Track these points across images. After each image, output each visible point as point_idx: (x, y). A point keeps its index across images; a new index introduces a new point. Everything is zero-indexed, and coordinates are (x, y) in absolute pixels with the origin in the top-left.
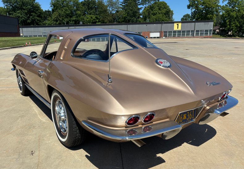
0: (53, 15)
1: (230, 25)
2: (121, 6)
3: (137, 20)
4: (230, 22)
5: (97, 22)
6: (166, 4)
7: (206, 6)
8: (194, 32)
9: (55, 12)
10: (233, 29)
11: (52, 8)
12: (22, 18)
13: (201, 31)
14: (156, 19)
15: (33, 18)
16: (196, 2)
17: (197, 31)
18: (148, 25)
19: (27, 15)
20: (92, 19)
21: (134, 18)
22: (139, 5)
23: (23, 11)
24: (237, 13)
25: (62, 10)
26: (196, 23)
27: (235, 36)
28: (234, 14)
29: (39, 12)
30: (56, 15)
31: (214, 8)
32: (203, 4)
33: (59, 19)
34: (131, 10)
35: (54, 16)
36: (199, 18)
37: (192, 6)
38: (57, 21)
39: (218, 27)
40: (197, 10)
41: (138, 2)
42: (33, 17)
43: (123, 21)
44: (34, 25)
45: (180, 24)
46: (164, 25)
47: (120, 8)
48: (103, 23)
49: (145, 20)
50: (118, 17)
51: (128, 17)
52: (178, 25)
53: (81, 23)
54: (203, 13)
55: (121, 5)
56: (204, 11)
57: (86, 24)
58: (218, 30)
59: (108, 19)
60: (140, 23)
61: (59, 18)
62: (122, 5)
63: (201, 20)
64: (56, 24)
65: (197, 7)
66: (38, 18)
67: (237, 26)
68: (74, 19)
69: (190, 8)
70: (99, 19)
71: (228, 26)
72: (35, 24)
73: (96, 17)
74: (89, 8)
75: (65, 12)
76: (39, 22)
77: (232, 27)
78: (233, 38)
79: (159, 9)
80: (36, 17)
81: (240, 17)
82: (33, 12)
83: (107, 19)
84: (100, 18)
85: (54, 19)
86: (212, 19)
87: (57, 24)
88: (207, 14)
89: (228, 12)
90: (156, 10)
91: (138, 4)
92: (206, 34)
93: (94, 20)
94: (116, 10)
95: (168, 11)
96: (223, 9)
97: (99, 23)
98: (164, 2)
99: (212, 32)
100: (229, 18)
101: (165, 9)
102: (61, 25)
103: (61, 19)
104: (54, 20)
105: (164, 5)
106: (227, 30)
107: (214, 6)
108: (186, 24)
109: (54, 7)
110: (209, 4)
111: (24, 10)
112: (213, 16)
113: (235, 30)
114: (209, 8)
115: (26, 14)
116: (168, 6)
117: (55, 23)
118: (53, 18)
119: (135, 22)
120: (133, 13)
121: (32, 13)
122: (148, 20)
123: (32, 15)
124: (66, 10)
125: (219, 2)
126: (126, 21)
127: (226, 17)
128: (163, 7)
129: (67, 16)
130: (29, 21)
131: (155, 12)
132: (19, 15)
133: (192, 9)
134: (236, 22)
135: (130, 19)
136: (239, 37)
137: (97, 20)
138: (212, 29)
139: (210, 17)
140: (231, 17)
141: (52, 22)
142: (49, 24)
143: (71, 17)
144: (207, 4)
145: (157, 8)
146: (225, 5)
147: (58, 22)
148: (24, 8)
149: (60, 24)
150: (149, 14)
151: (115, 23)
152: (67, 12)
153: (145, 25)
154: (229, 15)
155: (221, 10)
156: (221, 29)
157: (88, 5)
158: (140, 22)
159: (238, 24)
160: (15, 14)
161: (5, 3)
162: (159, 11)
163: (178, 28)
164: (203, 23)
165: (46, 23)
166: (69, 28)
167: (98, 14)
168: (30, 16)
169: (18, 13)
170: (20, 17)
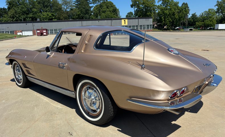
0: (9, 12)
1: (165, 20)
2: (74, 5)
3: (89, 17)
4: (165, 18)
5: (53, 19)
6: (113, 3)
7: (146, 6)
8: (138, 27)
9: (11, 10)
10: (167, 24)
11: (8, 6)
13: (143, 25)
14: (106, 16)
16: (138, 3)
17: (141, 26)
18: (100, 21)
20: (49, 16)
21: (87, 15)
22: (91, 4)
24: (170, 11)
25: (19, 8)
26: (139, 20)
27: (169, 30)
28: (167, 12)
30: (12, 12)
31: (151, 7)
32: (143, 4)
33: (15, 16)
34: (84, 8)
36: (141, 16)
37: (134, 5)
38: (13, 18)
39: (156, 23)
40: (139, 9)
41: (89, 1)
43: (77, 18)
45: (126, 20)
46: (114, 21)
47: (74, 6)
48: (59, 20)
49: (97, 17)
50: (73, 14)
51: (82, 14)
52: (125, 21)
53: (38, 20)
54: (143, 11)
55: (74, 3)
56: (144, 10)
57: (43, 21)
58: (156, 25)
59: (64, 16)
60: (92, 20)
61: (16, 15)
62: (75, 4)
63: (143, 17)
64: (12, 21)
65: (138, 7)
67: (170, 21)
68: (31, 16)
69: (133, 7)
70: (55, 16)
71: (164, 22)
73: (52, 15)
74: (44, 6)
75: (21, 10)
77: (167, 22)
78: (168, 31)
79: (107, 8)
81: (172, 14)
83: (62, 16)
86: (151, 16)
87: (14, 20)
88: (146, 12)
89: (163, 10)
90: (104, 8)
91: (89, 3)
92: (148, 28)
93: (51, 17)
94: (70, 8)
95: (114, 9)
96: (158, 8)
97: (56, 20)
98: (110, 2)
99: (152, 27)
100: (164, 15)
101: (112, 8)
102: (18, 21)
103: (18, 16)
104: (10, 17)
105: (111, 5)
106: (163, 25)
107: (151, 5)
108: (131, 20)
109: (10, 4)
110: (148, 4)
112: (152, 14)
113: (169, 25)
114: (148, 7)
116: (115, 5)
117: (11, 19)
118: (9, 15)
119: (88, 19)
120: (86, 11)
122: (99, 17)
124: (22, 8)
125: (155, 2)
126: (80, 18)
127: (161, 14)
128: (110, 5)
129: (24, 13)
131: (103, 10)
133: (134, 8)
134: (169, 18)
135: (84, 16)
136: (172, 30)
138: (152, 24)
139: (150, 14)
140: (165, 14)
141: (9, 19)
142: (5, 21)
143: (27, 14)
144: (146, 4)
145: (105, 7)
146: (160, 4)
149: (16, 20)
150: (100, 12)
151: (71, 20)
152: (24, 10)
153: (97, 21)
154: (163, 13)
155: (157, 8)
156: (158, 24)
157: (44, 3)
158: (92, 18)
159: (170, 19)
162: (107, 9)
163: (125, 24)
164: (144, 20)
165: (2, 20)
166: (26, 24)
167: (54, 12)
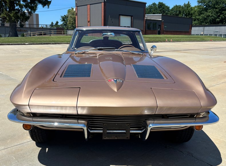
12: (211, 17)
15: (223, 17)
19: (218, 14)
23: (215, 10)
42: (224, 16)
72: (224, 23)
82: (225, 10)
111: (216, 8)
115: (217, 12)
121: (223, 12)
123: (222, 14)
130: (218, 20)
132: (210, 14)
148: (216, 6)
160: (206, 13)
161: (199, 3)
168: (220, 15)
169: (210, 12)
170: (209, 16)
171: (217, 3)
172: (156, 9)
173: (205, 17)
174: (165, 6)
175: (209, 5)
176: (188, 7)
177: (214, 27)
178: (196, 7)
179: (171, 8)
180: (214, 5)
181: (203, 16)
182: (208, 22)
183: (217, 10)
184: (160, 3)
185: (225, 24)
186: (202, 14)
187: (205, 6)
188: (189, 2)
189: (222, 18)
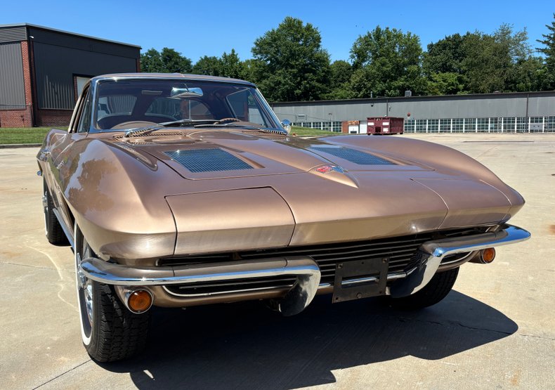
0: (354, 76)
2: (544, 46)
5: (458, 90)
9: (358, 70)
11: (353, 60)
12: (284, 85)
15: (308, 85)
19: (297, 79)
20: (446, 84)
23: (290, 70)
25: (375, 65)
29: (323, 71)
30: (359, 76)
33: (364, 84)
35: (355, 79)
38: (359, 90)
42: (308, 83)
44: (308, 100)
47: (543, 51)
48: (476, 93)
51: (550, 75)
53: (408, 93)
55: (545, 42)
57: (430, 95)
59: (490, 82)
61: (366, 83)
62: (548, 44)
64: (356, 97)
66: (317, 84)
68: (401, 84)
70: (467, 82)
72: (311, 98)
73: (460, 80)
75: (378, 70)
76: (320, 94)
80: (314, 83)
82: (310, 71)
84: (469, 80)
85: (354, 85)
87: (359, 96)
93: (453, 85)
97: (466, 93)
102: (366, 99)
103: (370, 85)
104: (353, 88)
109: (359, 57)
111: (292, 67)
115: (295, 76)
117: (354, 93)
118: (353, 82)
121: (306, 75)
123: (306, 79)
124: (383, 64)
126: (545, 86)
130: (298, 91)
132: (281, 79)
137: (461, 86)
141: (350, 92)
142: (342, 97)
143: (393, 79)
147: (361, 93)
148: (293, 63)
149: (366, 96)
152: (385, 69)
157: (455, 48)
160: (272, 76)
161: (257, 54)
165: (336, 96)
166: (372, 106)
167: (464, 72)
168: (301, 81)
169: (280, 74)
170: (280, 82)
171: (293, 55)
172: (160, 65)
173: (273, 85)
174: (180, 58)
175: (277, 59)
176: (232, 63)
177: (293, 107)
178: (248, 61)
179: (193, 64)
180: (288, 60)
181: (268, 83)
182: (278, 97)
183: (295, 70)
184: (166, 50)
185: (312, 100)
186: (264, 78)
187: (268, 60)
188: (233, 51)
189: (305, 87)
